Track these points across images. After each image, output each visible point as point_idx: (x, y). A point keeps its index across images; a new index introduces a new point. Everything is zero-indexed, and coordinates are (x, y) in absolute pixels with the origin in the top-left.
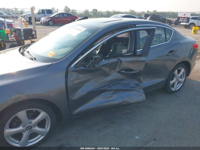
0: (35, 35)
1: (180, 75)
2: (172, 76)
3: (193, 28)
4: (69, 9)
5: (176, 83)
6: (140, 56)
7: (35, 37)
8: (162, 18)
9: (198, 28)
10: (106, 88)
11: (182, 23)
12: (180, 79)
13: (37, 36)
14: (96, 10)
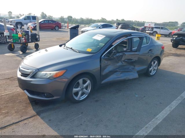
0: (38, 39)
1: (155, 65)
2: (150, 66)
3: (157, 35)
4: (46, 15)
5: (153, 70)
6: (136, 51)
7: (38, 40)
8: (131, 27)
9: (160, 35)
10: (117, 70)
11: (147, 31)
12: (155, 68)
13: (40, 40)
14: (71, 17)
